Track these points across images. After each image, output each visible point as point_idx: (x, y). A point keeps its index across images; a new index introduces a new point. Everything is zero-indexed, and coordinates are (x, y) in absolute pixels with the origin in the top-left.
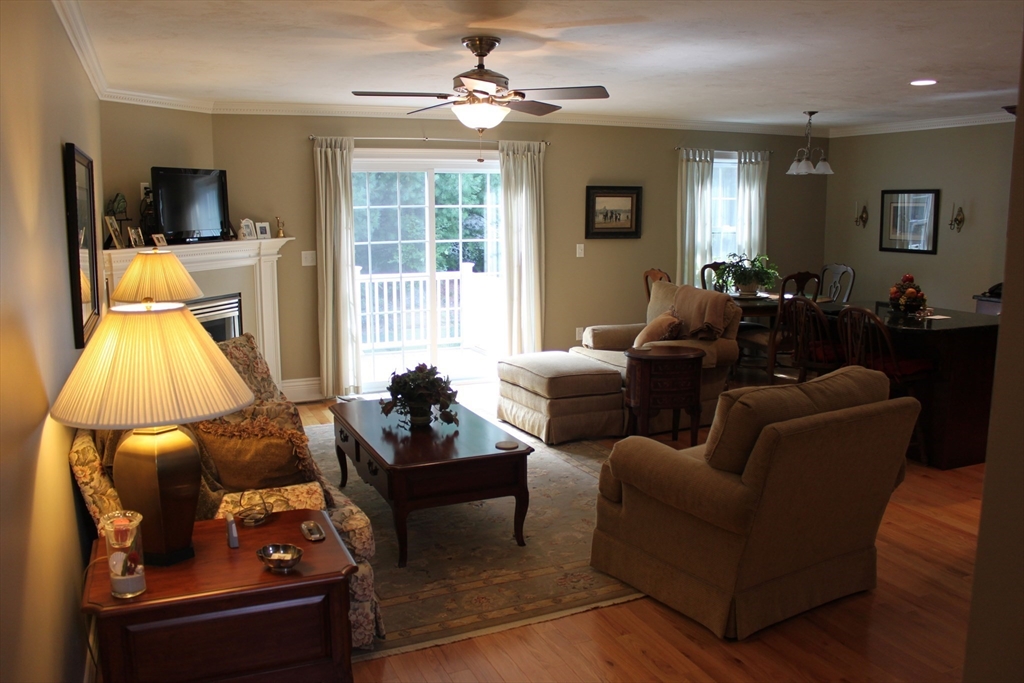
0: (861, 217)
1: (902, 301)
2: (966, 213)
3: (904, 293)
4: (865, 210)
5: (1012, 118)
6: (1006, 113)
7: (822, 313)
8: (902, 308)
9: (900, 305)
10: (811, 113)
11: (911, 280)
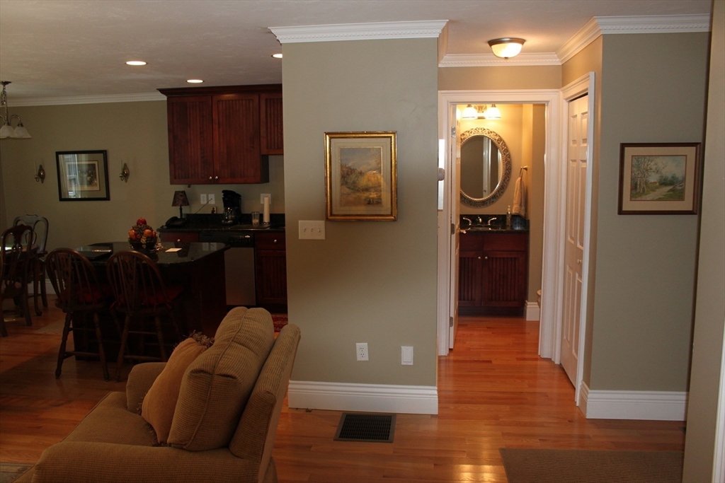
0: (39, 174)
1: (143, 240)
2: (130, 167)
3: (143, 234)
4: (41, 169)
5: (164, 98)
6: (159, 93)
7: (88, 261)
8: (144, 246)
9: (142, 244)
10: (5, 83)
11: (144, 222)
